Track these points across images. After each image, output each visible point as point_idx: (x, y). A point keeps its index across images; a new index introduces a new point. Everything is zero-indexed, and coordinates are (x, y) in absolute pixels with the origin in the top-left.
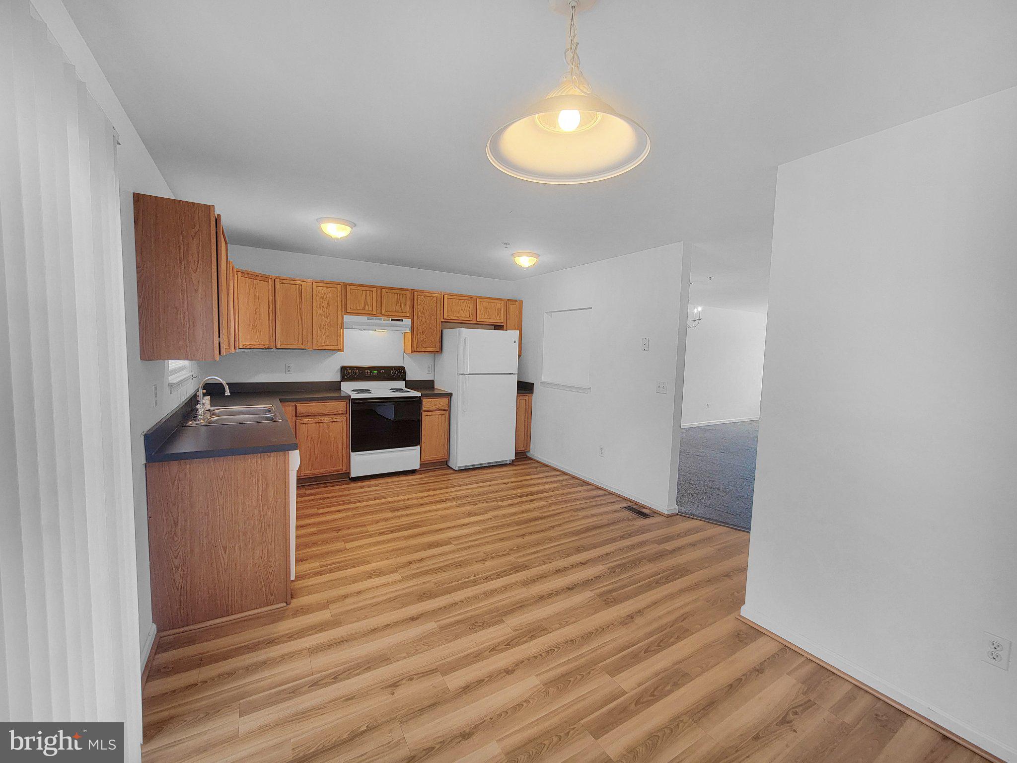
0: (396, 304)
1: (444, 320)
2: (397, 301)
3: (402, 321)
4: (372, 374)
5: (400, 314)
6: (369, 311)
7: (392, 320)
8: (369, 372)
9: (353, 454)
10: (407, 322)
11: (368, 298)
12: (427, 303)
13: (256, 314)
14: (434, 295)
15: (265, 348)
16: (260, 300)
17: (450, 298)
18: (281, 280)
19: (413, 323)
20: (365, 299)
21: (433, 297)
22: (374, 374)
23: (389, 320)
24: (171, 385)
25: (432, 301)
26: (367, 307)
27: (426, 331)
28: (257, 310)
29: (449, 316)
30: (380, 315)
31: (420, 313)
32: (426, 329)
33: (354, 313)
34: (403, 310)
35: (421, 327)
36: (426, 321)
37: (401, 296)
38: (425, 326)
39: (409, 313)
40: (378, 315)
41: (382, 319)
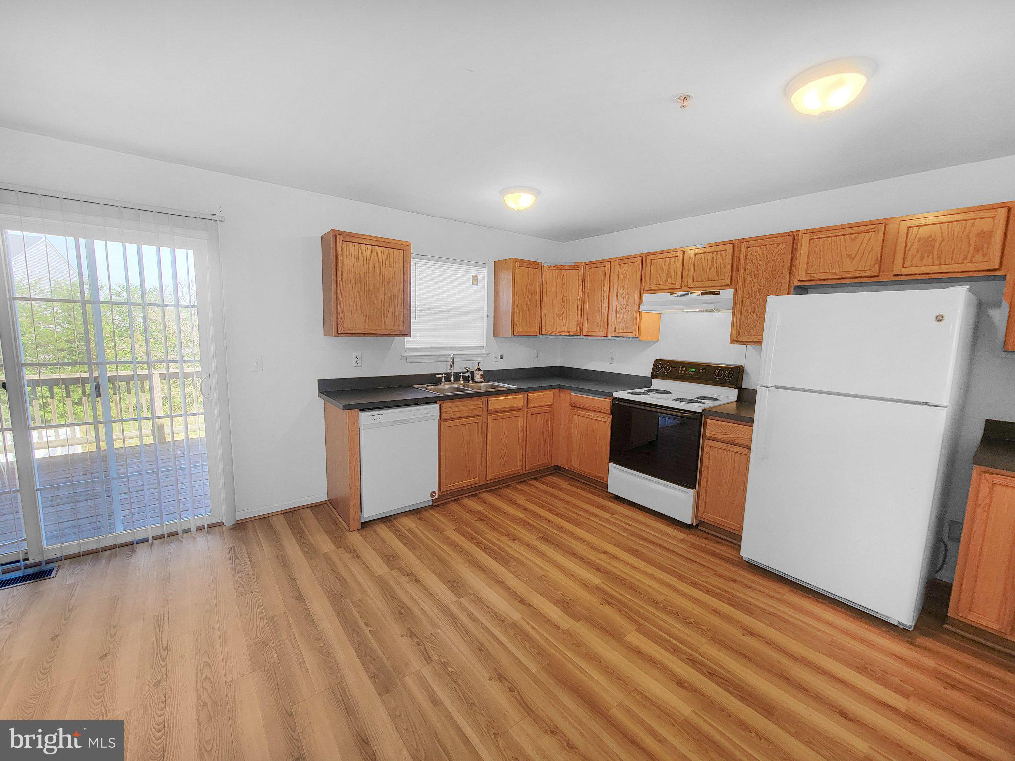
0: (710, 268)
1: (798, 284)
2: (712, 264)
3: (718, 293)
4: (687, 372)
5: (715, 283)
6: (671, 284)
7: (703, 294)
8: (684, 369)
9: (611, 464)
10: (727, 294)
11: (672, 265)
12: (764, 257)
13: (563, 302)
14: (779, 240)
15: (570, 335)
16: (568, 289)
17: (816, 239)
18: (590, 265)
19: (735, 294)
20: (669, 268)
21: (778, 244)
22: (690, 373)
23: (698, 294)
24: (406, 357)
25: (775, 252)
26: (669, 280)
27: (758, 307)
28: (564, 299)
29: (810, 275)
30: (686, 288)
31: (749, 276)
32: (758, 302)
33: (655, 290)
34: (721, 277)
35: (750, 300)
36: (760, 290)
37: (719, 255)
38: (757, 297)
39: (729, 279)
40: (683, 288)
41: (690, 294)
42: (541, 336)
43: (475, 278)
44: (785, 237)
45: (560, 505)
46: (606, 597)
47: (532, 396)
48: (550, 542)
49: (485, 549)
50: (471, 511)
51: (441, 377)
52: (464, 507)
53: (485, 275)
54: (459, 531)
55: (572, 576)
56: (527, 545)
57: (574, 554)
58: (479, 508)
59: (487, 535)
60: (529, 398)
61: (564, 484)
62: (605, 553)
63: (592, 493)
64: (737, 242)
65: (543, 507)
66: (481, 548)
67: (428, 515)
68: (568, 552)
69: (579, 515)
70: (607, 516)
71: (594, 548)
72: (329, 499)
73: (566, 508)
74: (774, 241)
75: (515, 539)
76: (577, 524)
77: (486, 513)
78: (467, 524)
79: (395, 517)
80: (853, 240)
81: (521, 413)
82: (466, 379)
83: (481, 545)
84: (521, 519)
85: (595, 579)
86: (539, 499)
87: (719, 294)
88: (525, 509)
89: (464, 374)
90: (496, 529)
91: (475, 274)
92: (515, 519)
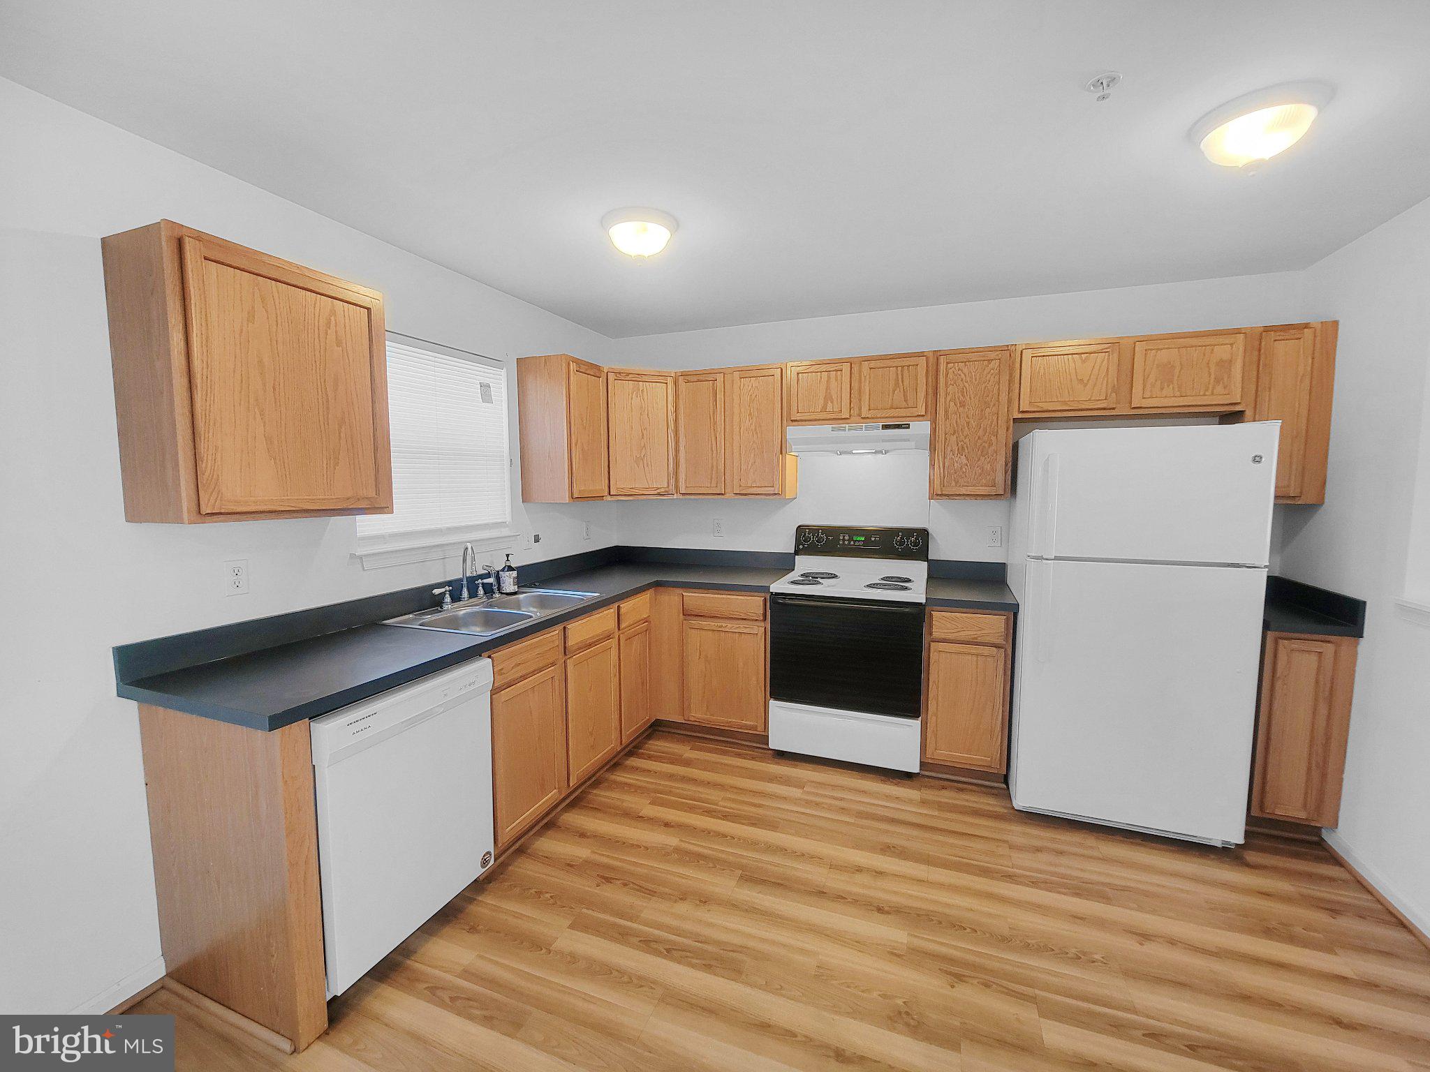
0: (894, 391)
1: (1020, 416)
2: (897, 385)
3: (908, 426)
4: (852, 543)
5: (902, 412)
6: (833, 412)
7: (886, 427)
8: (847, 538)
9: (772, 703)
10: (921, 428)
11: (833, 384)
12: (971, 378)
13: (643, 438)
14: (992, 355)
15: (659, 494)
16: (650, 415)
17: (1041, 356)
18: (686, 377)
19: (934, 430)
20: (828, 388)
21: (990, 361)
22: (857, 544)
23: (877, 428)
24: (361, 558)
25: (985, 372)
26: (830, 404)
27: (967, 447)
28: (645, 432)
29: (1036, 404)
30: (858, 419)
31: (952, 404)
32: (967, 440)
33: (806, 421)
34: (911, 404)
35: (955, 436)
36: (968, 423)
37: (906, 371)
38: (965, 433)
39: (924, 407)
40: (852, 419)
41: (864, 428)
42: (609, 498)
43: (485, 387)
44: (998, 353)
45: (714, 795)
46: (945, 966)
47: (626, 606)
48: (763, 882)
49: (670, 952)
50: (570, 866)
51: (443, 594)
52: (548, 860)
53: (501, 382)
54: (580, 925)
55: (860, 944)
56: (733, 906)
57: (820, 893)
58: (581, 852)
59: (646, 914)
60: (622, 611)
61: (686, 751)
62: (859, 870)
63: (739, 755)
64: (931, 354)
65: (691, 809)
66: (657, 953)
67: (486, 911)
68: (810, 893)
69: (760, 806)
70: (795, 792)
71: (835, 866)
72: (170, 970)
73: (729, 799)
74: (984, 356)
75: (704, 900)
76: (772, 825)
77: (605, 860)
78: (586, 901)
79: (404, 950)
80: (1084, 361)
81: (613, 642)
82: (488, 590)
83: (654, 945)
84: (677, 850)
85: (897, 935)
86: (670, 793)
87: (908, 428)
88: (667, 825)
89: (486, 581)
90: (652, 893)
91: (486, 381)
92: (664, 854)
